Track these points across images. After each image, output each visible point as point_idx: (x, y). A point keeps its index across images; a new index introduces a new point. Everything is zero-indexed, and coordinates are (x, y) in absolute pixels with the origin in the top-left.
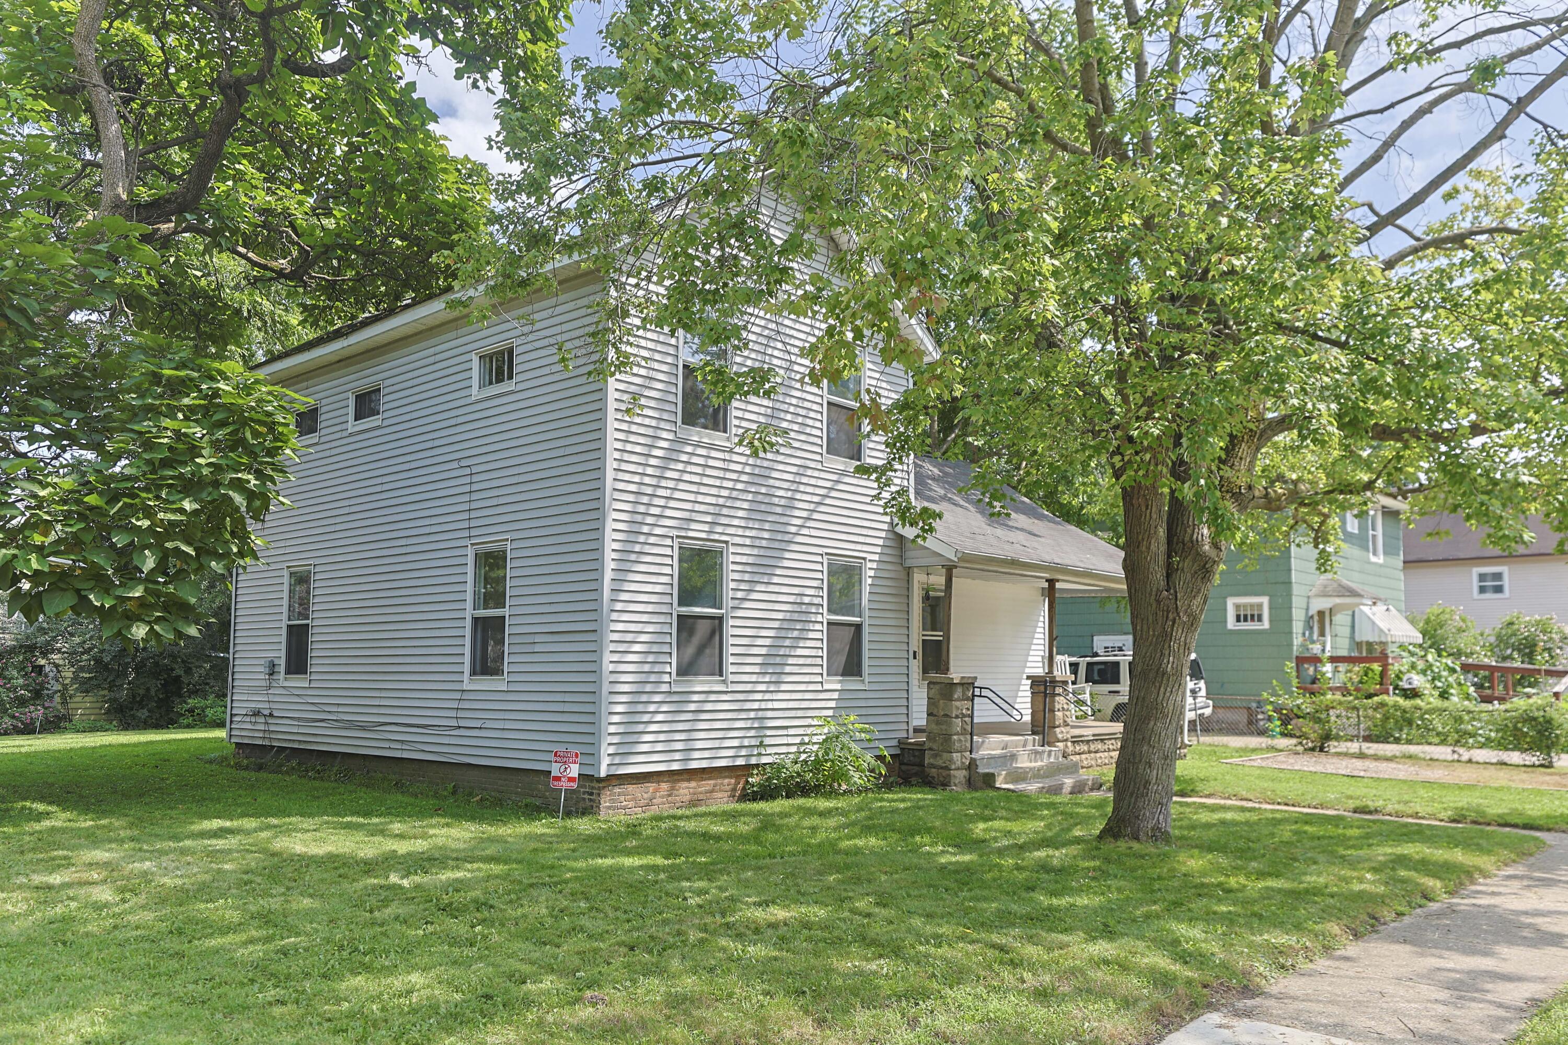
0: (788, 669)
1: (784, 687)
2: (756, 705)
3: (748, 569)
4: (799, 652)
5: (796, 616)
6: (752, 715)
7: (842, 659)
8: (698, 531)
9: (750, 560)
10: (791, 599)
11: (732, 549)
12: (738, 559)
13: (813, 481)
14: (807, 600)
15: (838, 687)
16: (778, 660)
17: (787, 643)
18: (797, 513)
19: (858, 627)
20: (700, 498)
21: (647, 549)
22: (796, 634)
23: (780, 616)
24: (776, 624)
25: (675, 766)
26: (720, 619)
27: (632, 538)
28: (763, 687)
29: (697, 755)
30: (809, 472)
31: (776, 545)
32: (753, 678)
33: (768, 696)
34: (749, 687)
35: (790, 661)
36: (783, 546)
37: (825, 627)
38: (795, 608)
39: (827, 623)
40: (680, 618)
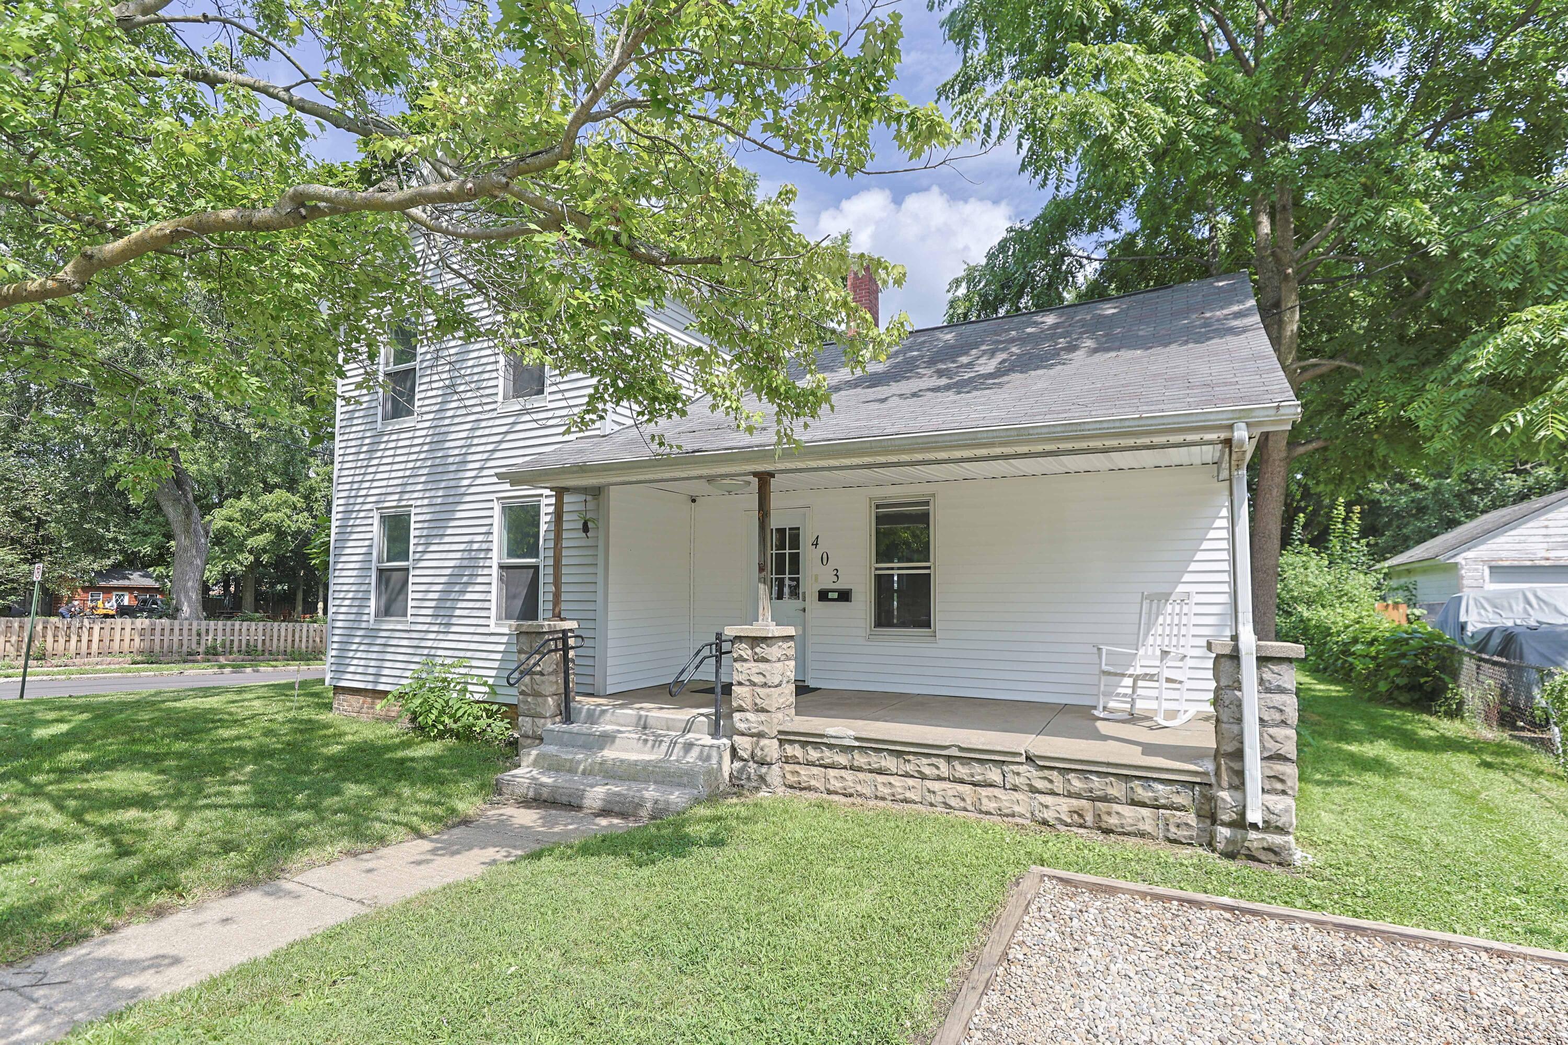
0: (458, 612)
1: (454, 629)
2: (429, 644)
3: (426, 525)
4: (468, 596)
5: (465, 563)
6: (426, 652)
7: (518, 603)
8: (391, 502)
9: (428, 517)
10: (462, 547)
11: (413, 511)
12: (420, 518)
13: (487, 432)
14: (475, 546)
15: (508, 630)
16: (448, 604)
17: (457, 588)
18: (471, 466)
19: (536, 568)
20: (393, 475)
21: (358, 522)
22: (465, 579)
23: (452, 563)
24: (448, 571)
25: (370, 686)
26: (407, 570)
27: (347, 515)
28: (435, 628)
29: (383, 679)
30: (483, 424)
31: (451, 500)
32: (428, 620)
33: (441, 636)
34: (425, 627)
35: (460, 605)
36: (457, 499)
37: (495, 571)
38: (466, 555)
39: (501, 567)
40: (381, 571)
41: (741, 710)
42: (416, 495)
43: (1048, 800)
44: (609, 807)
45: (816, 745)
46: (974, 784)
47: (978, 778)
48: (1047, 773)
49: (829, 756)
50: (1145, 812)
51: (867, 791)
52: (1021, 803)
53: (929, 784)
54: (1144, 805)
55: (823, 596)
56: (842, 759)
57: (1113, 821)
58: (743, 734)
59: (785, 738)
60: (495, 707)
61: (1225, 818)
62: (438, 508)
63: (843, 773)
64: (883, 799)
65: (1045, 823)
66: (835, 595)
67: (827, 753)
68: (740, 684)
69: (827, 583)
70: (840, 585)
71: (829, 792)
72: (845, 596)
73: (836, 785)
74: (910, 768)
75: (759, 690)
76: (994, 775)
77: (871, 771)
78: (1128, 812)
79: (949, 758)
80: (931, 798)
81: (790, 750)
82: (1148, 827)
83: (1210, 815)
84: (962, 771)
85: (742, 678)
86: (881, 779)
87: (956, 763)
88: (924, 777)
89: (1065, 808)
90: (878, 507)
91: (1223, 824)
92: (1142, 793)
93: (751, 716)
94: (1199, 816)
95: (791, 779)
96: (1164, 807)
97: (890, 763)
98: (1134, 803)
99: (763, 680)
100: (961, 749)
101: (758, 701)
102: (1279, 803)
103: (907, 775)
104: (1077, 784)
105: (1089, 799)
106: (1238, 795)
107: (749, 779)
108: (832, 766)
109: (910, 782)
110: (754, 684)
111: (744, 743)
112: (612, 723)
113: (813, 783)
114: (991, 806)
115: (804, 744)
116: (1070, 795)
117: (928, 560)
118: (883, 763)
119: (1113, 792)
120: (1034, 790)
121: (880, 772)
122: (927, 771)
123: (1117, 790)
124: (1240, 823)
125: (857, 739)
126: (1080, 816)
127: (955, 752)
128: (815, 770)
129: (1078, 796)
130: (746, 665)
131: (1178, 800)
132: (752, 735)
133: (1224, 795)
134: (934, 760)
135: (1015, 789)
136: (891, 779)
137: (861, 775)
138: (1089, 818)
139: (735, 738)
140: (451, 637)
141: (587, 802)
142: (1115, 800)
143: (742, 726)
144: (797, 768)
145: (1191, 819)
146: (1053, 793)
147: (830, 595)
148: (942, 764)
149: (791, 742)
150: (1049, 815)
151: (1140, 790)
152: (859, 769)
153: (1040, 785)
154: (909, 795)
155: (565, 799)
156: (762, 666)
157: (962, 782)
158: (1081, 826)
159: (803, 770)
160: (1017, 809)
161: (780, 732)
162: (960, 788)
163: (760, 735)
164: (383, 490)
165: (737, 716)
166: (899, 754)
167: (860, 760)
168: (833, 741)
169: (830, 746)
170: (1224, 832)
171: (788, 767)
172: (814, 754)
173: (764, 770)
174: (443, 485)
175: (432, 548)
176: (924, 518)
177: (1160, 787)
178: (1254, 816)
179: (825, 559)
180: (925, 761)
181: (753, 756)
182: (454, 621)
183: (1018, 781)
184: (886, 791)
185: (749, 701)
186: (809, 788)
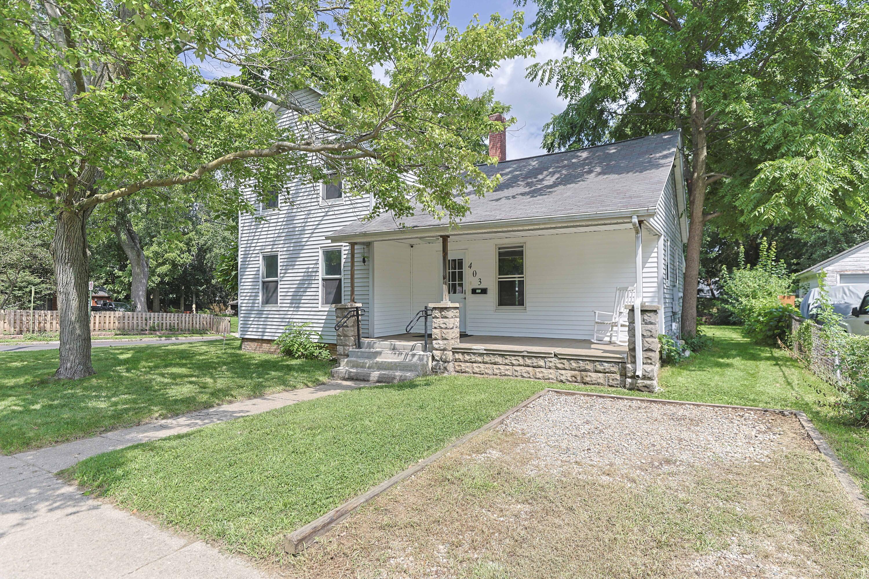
0: (303, 301)
1: (301, 309)
2: (289, 316)
3: (286, 260)
4: (307, 294)
5: (305, 278)
6: (287, 320)
7: (332, 297)
8: (268, 249)
9: (287, 256)
10: (304, 270)
11: (279, 254)
12: (283, 257)
13: (315, 215)
14: (310, 270)
15: (327, 309)
16: (298, 298)
17: (302, 290)
18: (307, 232)
19: (340, 280)
20: (269, 236)
21: (252, 259)
22: (306, 286)
23: (299, 278)
24: (298, 282)
25: (260, 337)
26: (277, 282)
27: (246, 256)
28: (292, 309)
29: (266, 334)
30: (313, 212)
31: (298, 248)
32: (288, 305)
33: (295, 313)
34: (287, 309)
35: (304, 298)
36: (301, 248)
37: (320, 281)
38: (306, 274)
39: (323, 280)
40: (264, 283)
41: (436, 339)
42: (280, 246)
43: (563, 372)
44: (380, 380)
45: (468, 354)
46: (533, 367)
47: (535, 364)
48: (562, 361)
49: (474, 358)
50: (600, 375)
51: (490, 372)
52: (552, 374)
53: (515, 368)
54: (600, 372)
55: (474, 291)
56: (479, 359)
57: (588, 379)
58: (437, 350)
59: (455, 351)
60: (323, 345)
61: (629, 375)
62: (291, 252)
63: (480, 365)
64: (496, 375)
65: (561, 381)
66: (479, 291)
67: (473, 356)
68: (435, 328)
69: (476, 285)
70: (482, 286)
71: (474, 373)
72: (484, 291)
73: (477, 370)
74: (507, 361)
75: (444, 330)
76: (541, 363)
77: (491, 364)
78: (594, 375)
79: (523, 356)
80: (516, 374)
81: (457, 356)
82: (601, 381)
83: (624, 375)
84: (528, 362)
85: (436, 325)
86: (495, 366)
87: (526, 359)
88: (513, 365)
89: (569, 375)
90: (499, 249)
91: (629, 377)
92: (599, 367)
93: (440, 342)
94: (621, 375)
95: (458, 368)
96: (608, 372)
97: (499, 360)
98: (596, 372)
99: (445, 326)
100: (528, 352)
101: (443, 335)
102: (648, 368)
103: (506, 364)
104: (574, 365)
105: (579, 371)
106: (633, 365)
107: (440, 369)
108: (475, 362)
109: (507, 367)
110: (442, 328)
111: (437, 353)
112: (379, 348)
113: (467, 369)
114: (540, 375)
115: (463, 353)
116: (572, 369)
117: (522, 273)
118: (496, 360)
119: (588, 367)
120: (557, 368)
121: (495, 364)
122: (514, 362)
123: (589, 366)
124: (634, 377)
125: (485, 350)
126: (575, 378)
127: (525, 354)
128: (468, 364)
129: (575, 370)
130: (438, 320)
131: (613, 369)
132: (441, 350)
133: (629, 366)
134: (517, 358)
135: (550, 368)
136: (500, 366)
137: (487, 365)
138: (579, 378)
139: (434, 351)
140: (299, 313)
141: (371, 379)
142: (588, 371)
143: (436, 346)
144: (460, 363)
145: (618, 377)
146: (565, 369)
147: (477, 291)
148: (520, 359)
149: (458, 353)
150: (563, 378)
151: (598, 366)
152: (486, 363)
153: (560, 366)
154: (506, 372)
155: (362, 378)
156: (445, 320)
157: (529, 366)
158: (576, 382)
159: (463, 365)
160: (550, 376)
161: (453, 348)
162: (528, 369)
163: (444, 350)
164: (264, 244)
165: (434, 342)
166: (503, 356)
167: (487, 359)
168: (475, 351)
169: (474, 354)
170: (629, 380)
171: (456, 364)
172: (467, 357)
173: (446, 364)
174: (293, 241)
175: (289, 271)
176: (521, 253)
177: (606, 364)
178: (639, 373)
179: (475, 274)
180: (513, 358)
181: (441, 358)
182: (301, 305)
183: (551, 364)
184: (498, 371)
185: (439, 335)
186: (465, 372)
